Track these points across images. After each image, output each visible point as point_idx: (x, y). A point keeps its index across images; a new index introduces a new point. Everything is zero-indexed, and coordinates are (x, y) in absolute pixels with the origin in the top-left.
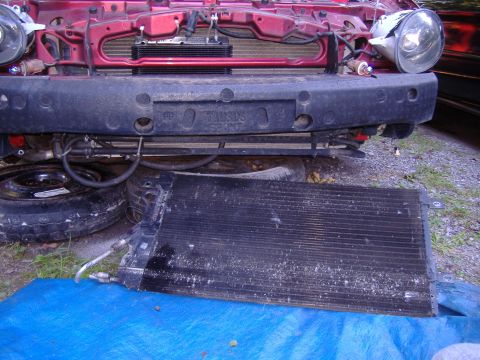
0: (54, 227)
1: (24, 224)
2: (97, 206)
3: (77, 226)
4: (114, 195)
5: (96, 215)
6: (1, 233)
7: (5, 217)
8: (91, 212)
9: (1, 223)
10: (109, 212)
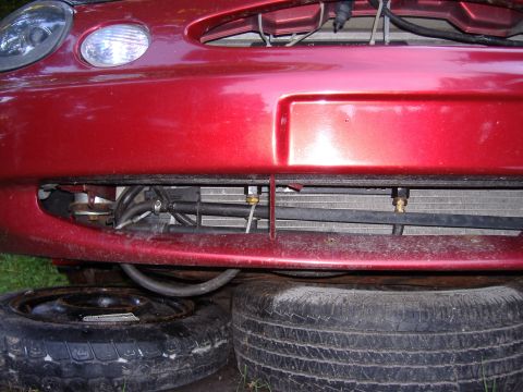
0: (98, 370)
1: (48, 358)
2: (175, 341)
3: (137, 372)
4: (208, 328)
5: (173, 357)
6: (11, 371)
7: (20, 345)
8: (164, 350)
9: (13, 353)
10: (196, 355)
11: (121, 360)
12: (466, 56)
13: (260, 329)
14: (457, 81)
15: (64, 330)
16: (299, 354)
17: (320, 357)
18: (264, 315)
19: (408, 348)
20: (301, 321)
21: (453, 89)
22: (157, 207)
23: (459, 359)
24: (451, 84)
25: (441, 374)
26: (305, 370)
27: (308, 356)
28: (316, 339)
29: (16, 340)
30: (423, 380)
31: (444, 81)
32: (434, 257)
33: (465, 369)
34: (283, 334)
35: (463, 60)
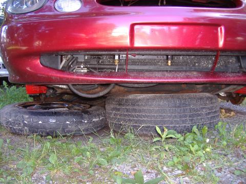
1: (40, 122)
2: (86, 116)
3: (73, 127)
4: (98, 112)
5: (86, 122)
6: (26, 128)
7: (29, 118)
8: (83, 119)
9: (26, 121)
10: (94, 121)
11: (67, 122)
12: (192, 10)
13: (119, 110)
14: (189, 19)
15: (45, 112)
16: (134, 117)
17: (141, 118)
18: (120, 105)
19: (173, 113)
20: (134, 105)
21: (187, 21)
22: (82, 67)
23: (190, 117)
24: (187, 20)
25: (184, 122)
26: (136, 123)
27: (137, 117)
28: (140, 111)
29: (27, 116)
30: (178, 124)
31: (185, 19)
32: (181, 78)
33: (192, 120)
34: (127, 110)
35: (191, 12)
